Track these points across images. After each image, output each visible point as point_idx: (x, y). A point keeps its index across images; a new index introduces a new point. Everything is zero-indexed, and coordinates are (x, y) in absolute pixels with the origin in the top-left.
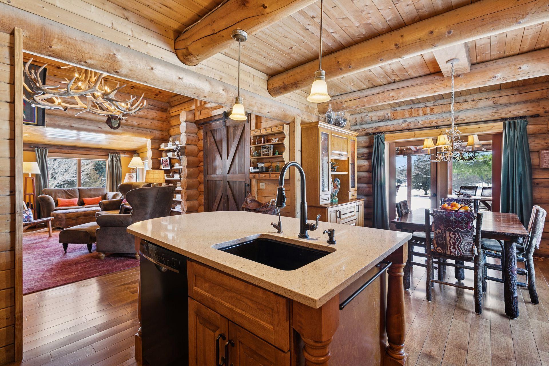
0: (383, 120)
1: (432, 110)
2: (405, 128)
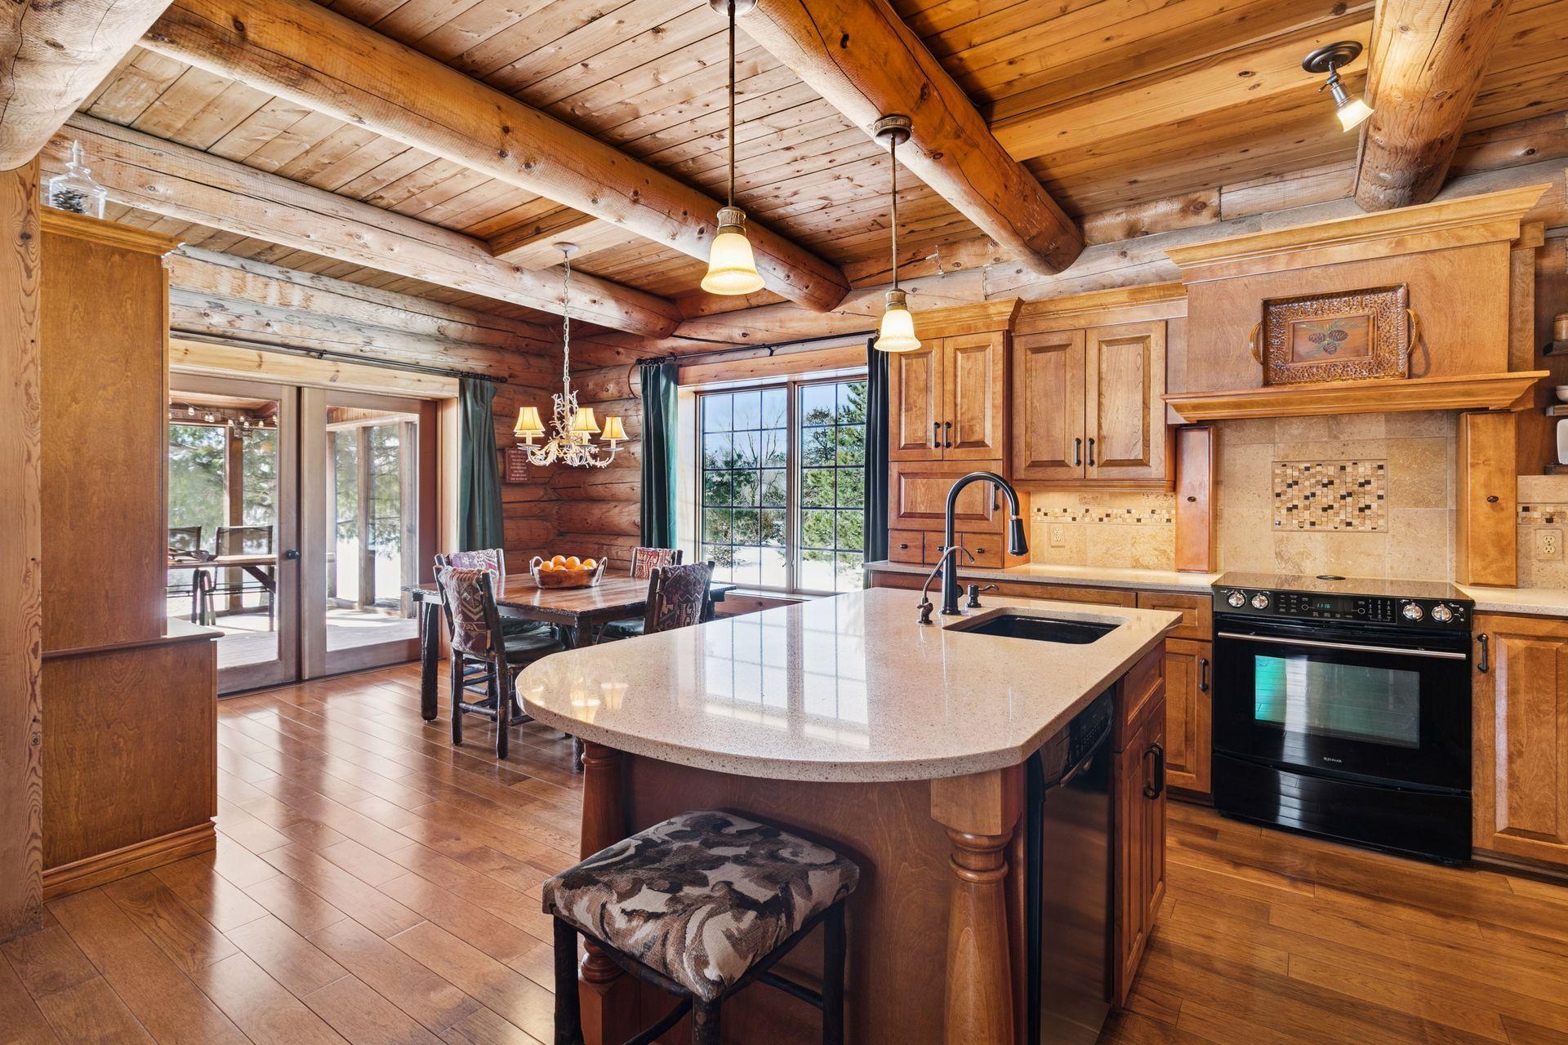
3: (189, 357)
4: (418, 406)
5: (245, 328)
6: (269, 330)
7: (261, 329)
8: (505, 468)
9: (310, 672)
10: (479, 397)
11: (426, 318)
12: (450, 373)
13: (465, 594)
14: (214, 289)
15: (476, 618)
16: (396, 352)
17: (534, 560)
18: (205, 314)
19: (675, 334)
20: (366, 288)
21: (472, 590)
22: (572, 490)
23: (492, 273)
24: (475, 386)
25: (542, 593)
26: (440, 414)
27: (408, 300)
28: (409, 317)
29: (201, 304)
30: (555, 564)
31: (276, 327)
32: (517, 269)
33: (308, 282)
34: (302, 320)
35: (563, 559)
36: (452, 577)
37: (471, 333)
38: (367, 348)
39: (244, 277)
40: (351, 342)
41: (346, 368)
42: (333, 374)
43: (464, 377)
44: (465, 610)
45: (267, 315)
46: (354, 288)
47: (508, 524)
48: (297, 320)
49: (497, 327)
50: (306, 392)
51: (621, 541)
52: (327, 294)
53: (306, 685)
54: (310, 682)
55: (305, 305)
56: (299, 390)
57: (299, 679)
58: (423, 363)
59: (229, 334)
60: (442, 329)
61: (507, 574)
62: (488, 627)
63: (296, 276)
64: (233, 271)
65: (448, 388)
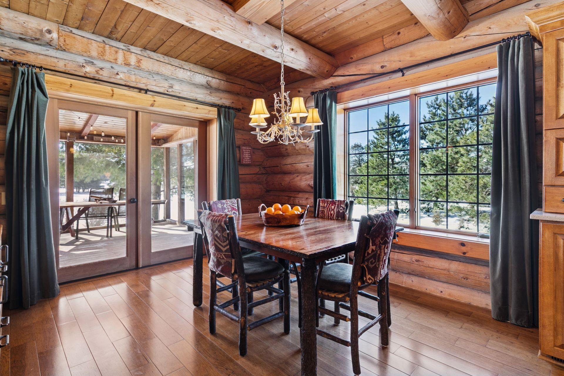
0: (34, 40)
1: (139, 61)
2: (91, 76)
3: (72, 89)
4: (197, 124)
5: (105, 75)
6: (118, 77)
7: (114, 76)
8: (240, 156)
9: (142, 263)
10: (227, 118)
11: (200, 75)
12: (213, 105)
13: (217, 232)
14: (88, 53)
15: (224, 249)
16: (185, 93)
17: (261, 207)
18: (83, 66)
19: (335, 74)
20: (170, 58)
21: (222, 230)
22: (273, 168)
23: (234, 23)
24: (225, 112)
25: (267, 230)
26: (208, 128)
27: (191, 66)
28: (192, 75)
29: (81, 60)
30: (275, 209)
31: (121, 76)
32: (249, 23)
33: (139, 52)
34: (136, 73)
35: (280, 206)
36: (208, 218)
37: (223, 84)
38: (170, 90)
39: (104, 47)
40: (162, 86)
41: (159, 99)
42: (152, 102)
43: (219, 107)
44: (217, 244)
45: (117, 68)
46: (163, 57)
47: (242, 186)
48: (133, 73)
49: (236, 83)
50: (140, 114)
51: (300, 195)
52: (149, 59)
53: (140, 270)
54: (143, 269)
55: (137, 65)
56: (137, 113)
57: (137, 267)
58: (199, 99)
59: (97, 78)
60: (208, 82)
61: (243, 214)
62: (233, 257)
63: (133, 48)
64: (98, 43)
65: (212, 113)
